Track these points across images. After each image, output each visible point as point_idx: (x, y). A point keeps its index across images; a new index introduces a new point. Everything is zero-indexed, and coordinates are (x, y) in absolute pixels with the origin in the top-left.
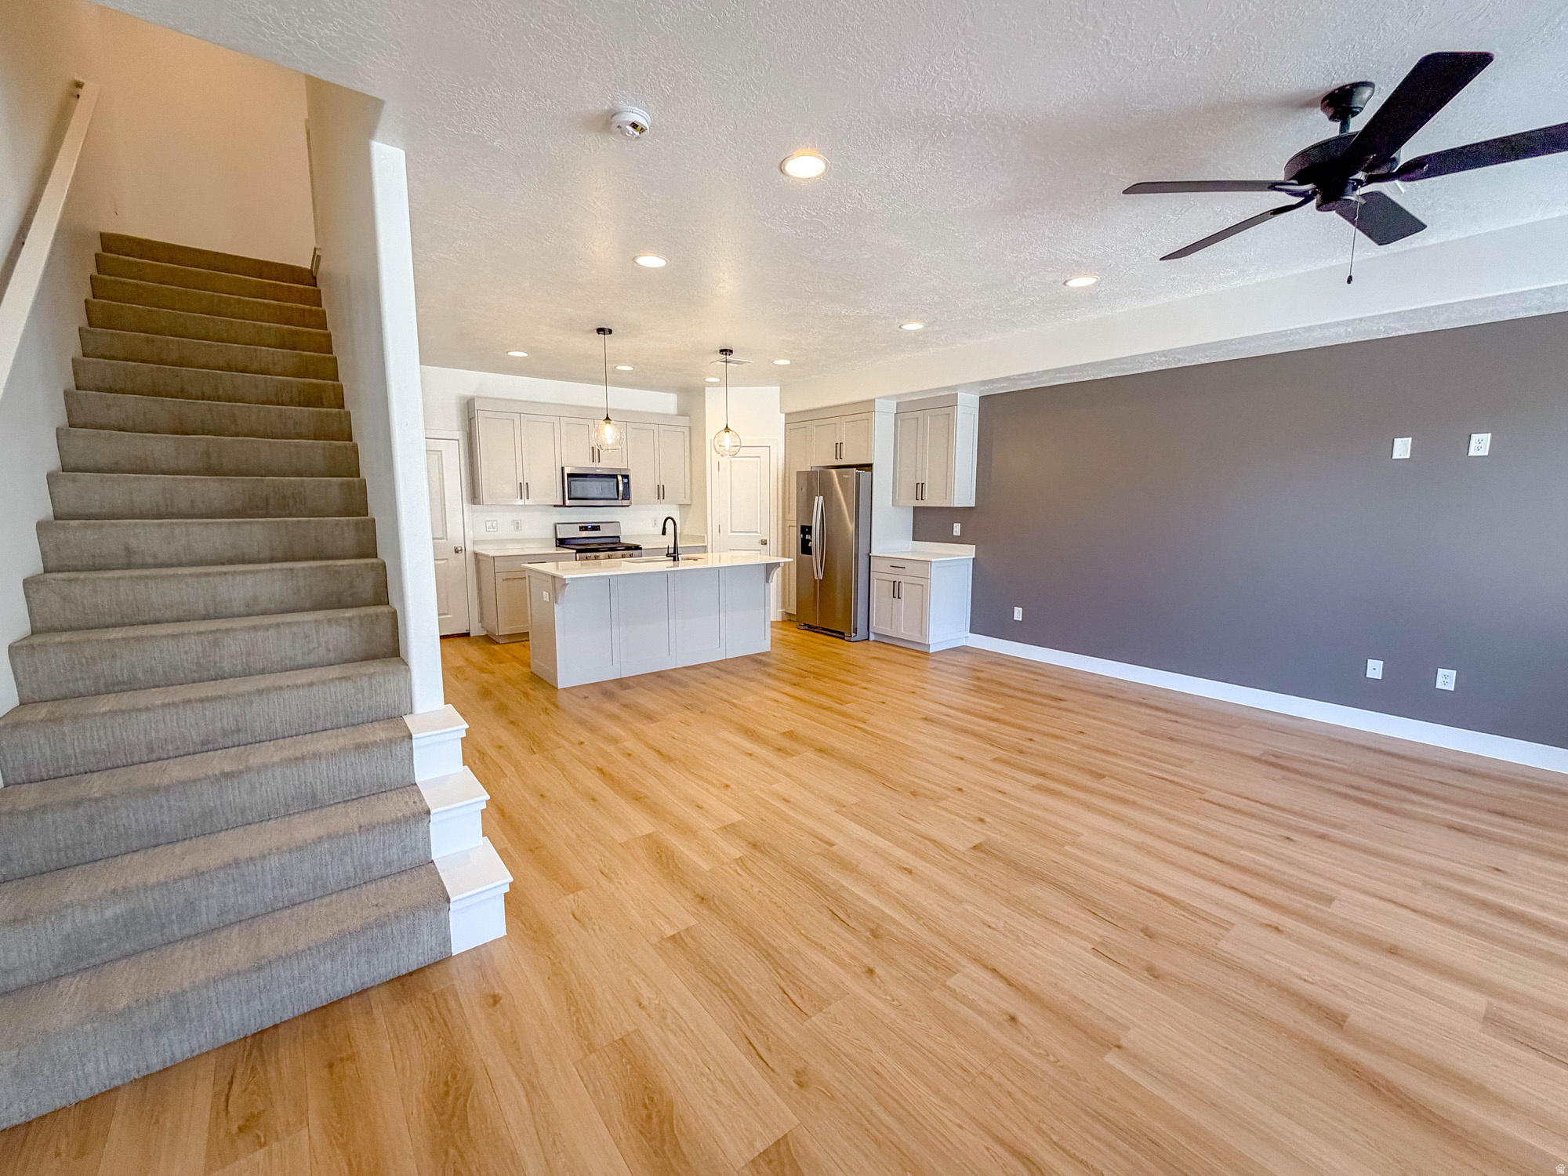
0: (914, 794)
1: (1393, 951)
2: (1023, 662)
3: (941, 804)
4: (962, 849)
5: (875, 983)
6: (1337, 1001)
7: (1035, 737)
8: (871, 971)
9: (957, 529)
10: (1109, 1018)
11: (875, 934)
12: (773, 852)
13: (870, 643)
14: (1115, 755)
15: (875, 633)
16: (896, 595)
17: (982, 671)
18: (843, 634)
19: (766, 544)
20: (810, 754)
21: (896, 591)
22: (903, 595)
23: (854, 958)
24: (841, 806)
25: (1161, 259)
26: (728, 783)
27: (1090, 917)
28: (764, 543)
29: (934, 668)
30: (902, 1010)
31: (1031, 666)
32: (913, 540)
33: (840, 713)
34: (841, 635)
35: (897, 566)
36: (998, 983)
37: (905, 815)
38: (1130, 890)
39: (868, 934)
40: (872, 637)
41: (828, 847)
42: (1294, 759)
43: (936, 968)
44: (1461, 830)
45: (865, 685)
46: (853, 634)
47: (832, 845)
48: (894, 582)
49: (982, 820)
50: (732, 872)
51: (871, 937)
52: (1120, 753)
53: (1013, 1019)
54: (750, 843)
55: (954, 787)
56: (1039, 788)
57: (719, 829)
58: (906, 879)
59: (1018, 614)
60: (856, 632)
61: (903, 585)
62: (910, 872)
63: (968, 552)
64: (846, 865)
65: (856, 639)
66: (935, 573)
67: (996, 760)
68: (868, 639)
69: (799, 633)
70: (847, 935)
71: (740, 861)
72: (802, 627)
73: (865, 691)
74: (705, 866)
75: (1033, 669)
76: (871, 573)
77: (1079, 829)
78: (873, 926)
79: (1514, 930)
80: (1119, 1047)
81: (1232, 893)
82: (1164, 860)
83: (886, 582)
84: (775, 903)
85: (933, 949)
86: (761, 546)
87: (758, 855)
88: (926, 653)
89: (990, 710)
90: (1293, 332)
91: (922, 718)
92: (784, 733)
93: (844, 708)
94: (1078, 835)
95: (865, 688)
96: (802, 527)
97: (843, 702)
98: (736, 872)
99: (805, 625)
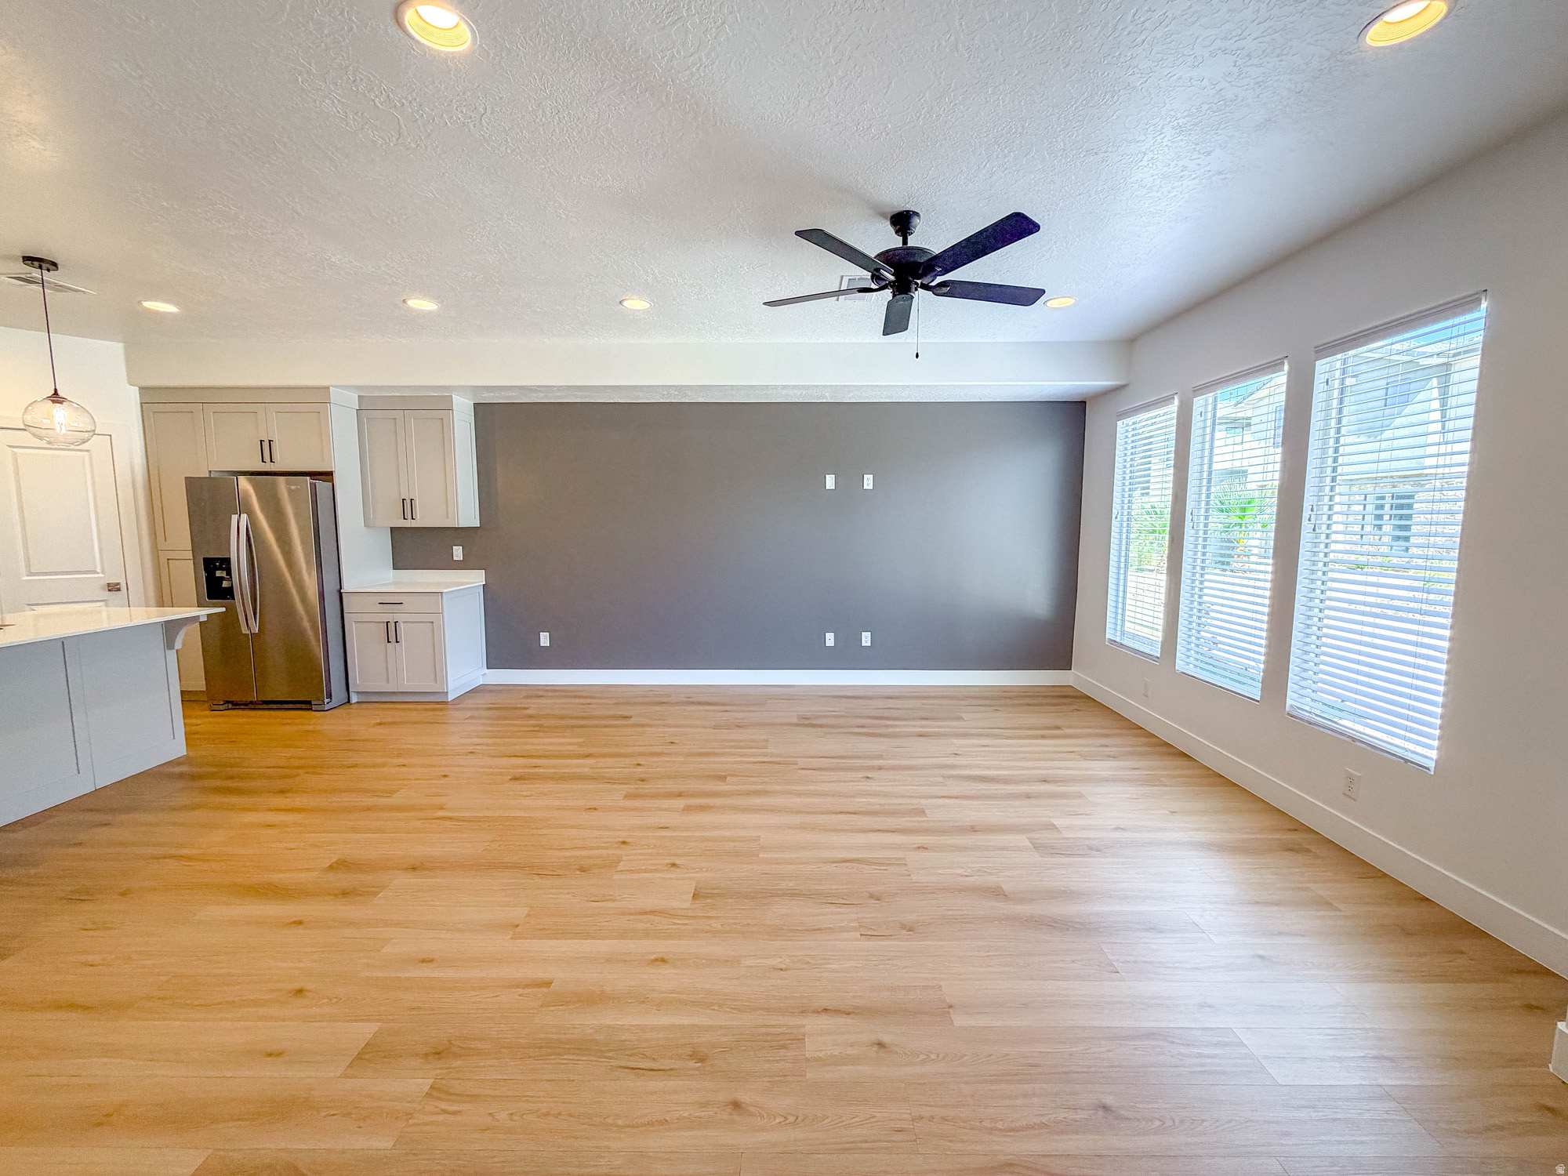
0: (582, 869)
1: (974, 830)
2: (564, 688)
3: (620, 868)
4: (687, 905)
5: (752, 1115)
6: (991, 880)
7: (640, 760)
8: (737, 1105)
9: (458, 553)
10: (926, 988)
11: (698, 1057)
12: (479, 1045)
13: (354, 706)
14: (714, 754)
15: (358, 693)
16: (392, 638)
17: (527, 708)
18: (309, 703)
19: (119, 590)
20: (404, 880)
21: (391, 633)
22: (402, 636)
23: (704, 1105)
24: (513, 928)
25: (765, 304)
26: (297, 986)
27: (833, 909)
28: (113, 588)
29: (470, 718)
30: (803, 1120)
31: (572, 691)
32: (395, 568)
33: (392, 808)
34: (306, 705)
35: (390, 602)
36: (840, 1020)
37: (596, 899)
38: (831, 868)
39: (692, 1064)
40: (354, 699)
41: (544, 990)
42: (816, 717)
43: (784, 1047)
44: (921, 735)
45: (401, 761)
46: (326, 701)
47: (547, 984)
48: (387, 623)
49: (674, 865)
50: (440, 1118)
51: (699, 1064)
52: (716, 751)
53: (881, 1045)
54: (426, 1055)
55: (617, 843)
56: (688, 809)
57: (350, 1066)
58: (666, 971)
59: (545, 639)
60: (330, 696)
61: (402, 627)
62: (663, 961)
63: (476, 578)
64: (591, 999)
65: (332, 705)
66: (447, 605)
67: (628, 796)
68: (349, 702)
69: (215, 716)
70: (672, 1084)
71: (436, 1092)
72: (221, 707)
73: (403, 769)
74: (382, 1143)
75: (575, 694)
76: (345, 615)
77: (752, 834)
78: (688, 1050)
79: (993, 788)
80: (951, 1007)
81: (881, 834)
82: (826, 830)
83: (374, 624)
84: (548, 1114)
85: (764, 1030)
86: (106, 594)
87: (457, 1063)
88: (446, 703)
89: (575, 748)
90: (775, 387)
91: (511, 779)
92: (331, 867)
93: (396, 799)
94: (758, 839)
95: (404, 766)
96: (205, 560)
97: (390, 793)
98: (445, 1112)
99: (227, 702)
